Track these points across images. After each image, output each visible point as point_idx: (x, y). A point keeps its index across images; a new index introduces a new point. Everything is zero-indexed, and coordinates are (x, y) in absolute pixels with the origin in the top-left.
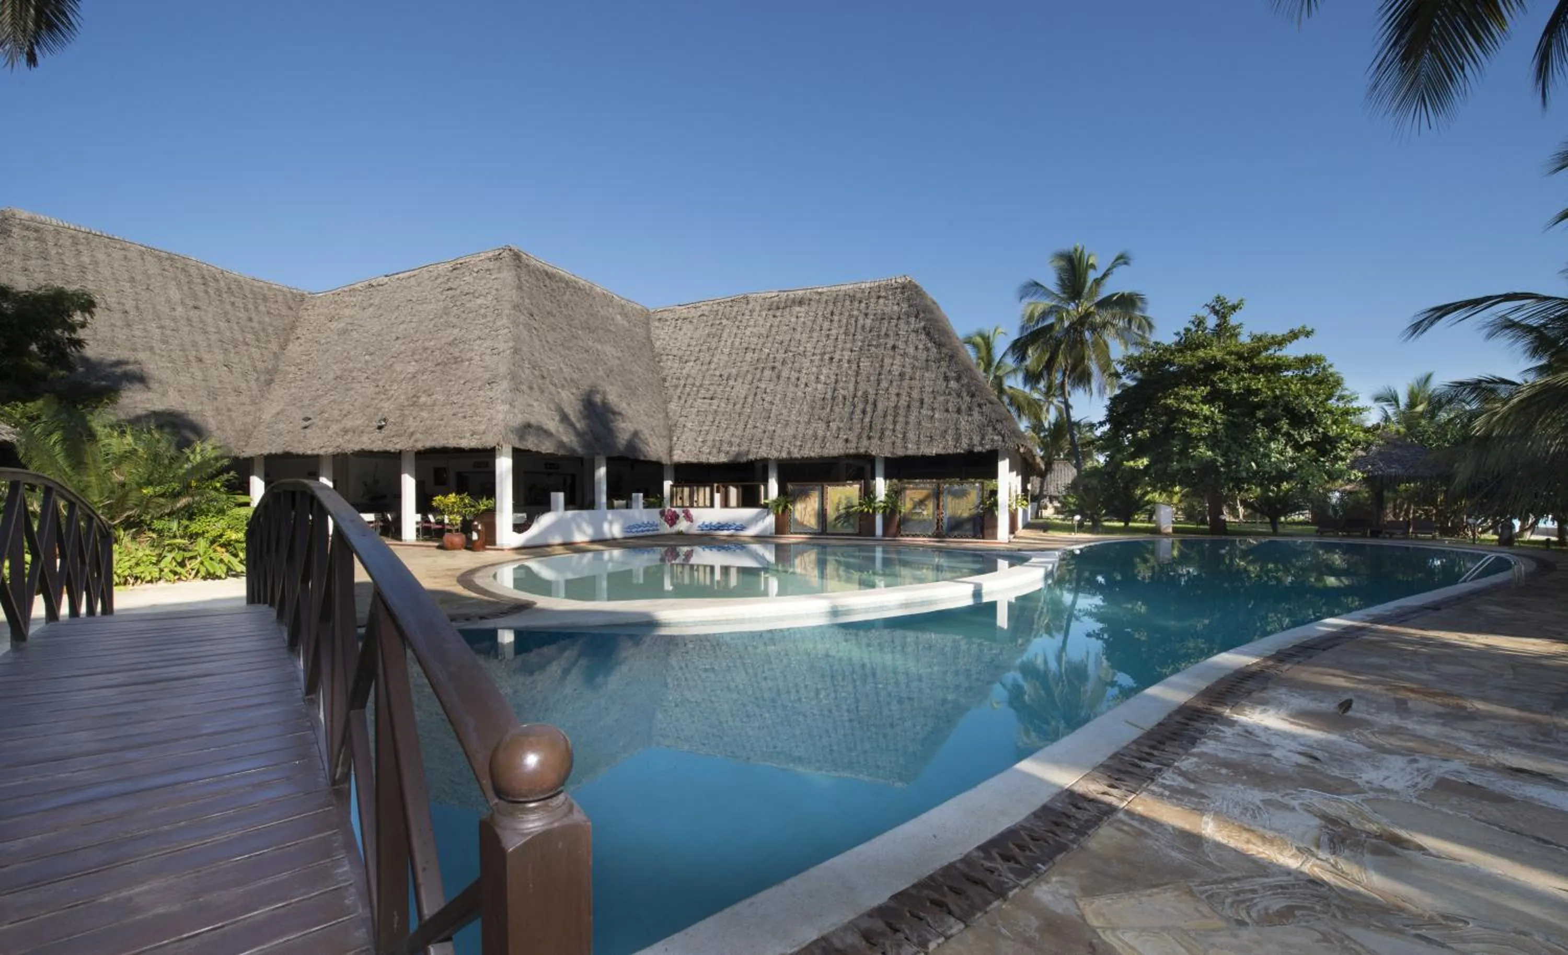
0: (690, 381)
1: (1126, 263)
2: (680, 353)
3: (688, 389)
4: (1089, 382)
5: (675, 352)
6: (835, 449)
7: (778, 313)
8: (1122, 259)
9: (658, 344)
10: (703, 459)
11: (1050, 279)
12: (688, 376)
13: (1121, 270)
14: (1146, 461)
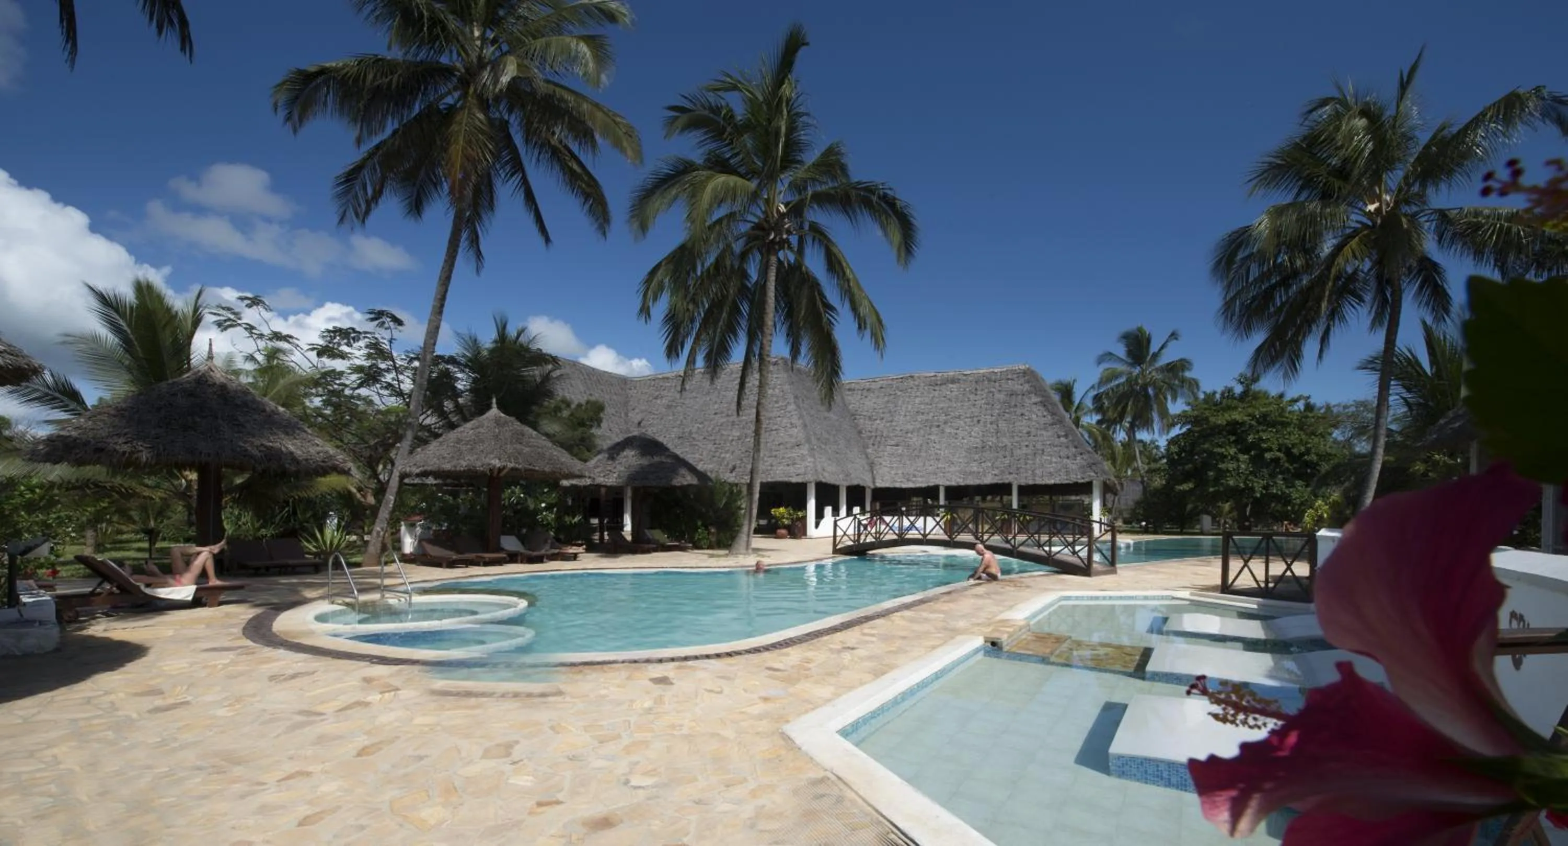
0: (879, 433)
1: (1176, 339)
2: (869, 414)
3: (878, 439)
4: (1152, 426)
5: (865, 413)
6: (988, 480)
7: (937, 388)
8: (1174, 336)
9: (850, 407)
10: (897, 485)
11: (1121, 350)
12: (877, 429)
13: (1173, 343)
14: (1191, 485)
